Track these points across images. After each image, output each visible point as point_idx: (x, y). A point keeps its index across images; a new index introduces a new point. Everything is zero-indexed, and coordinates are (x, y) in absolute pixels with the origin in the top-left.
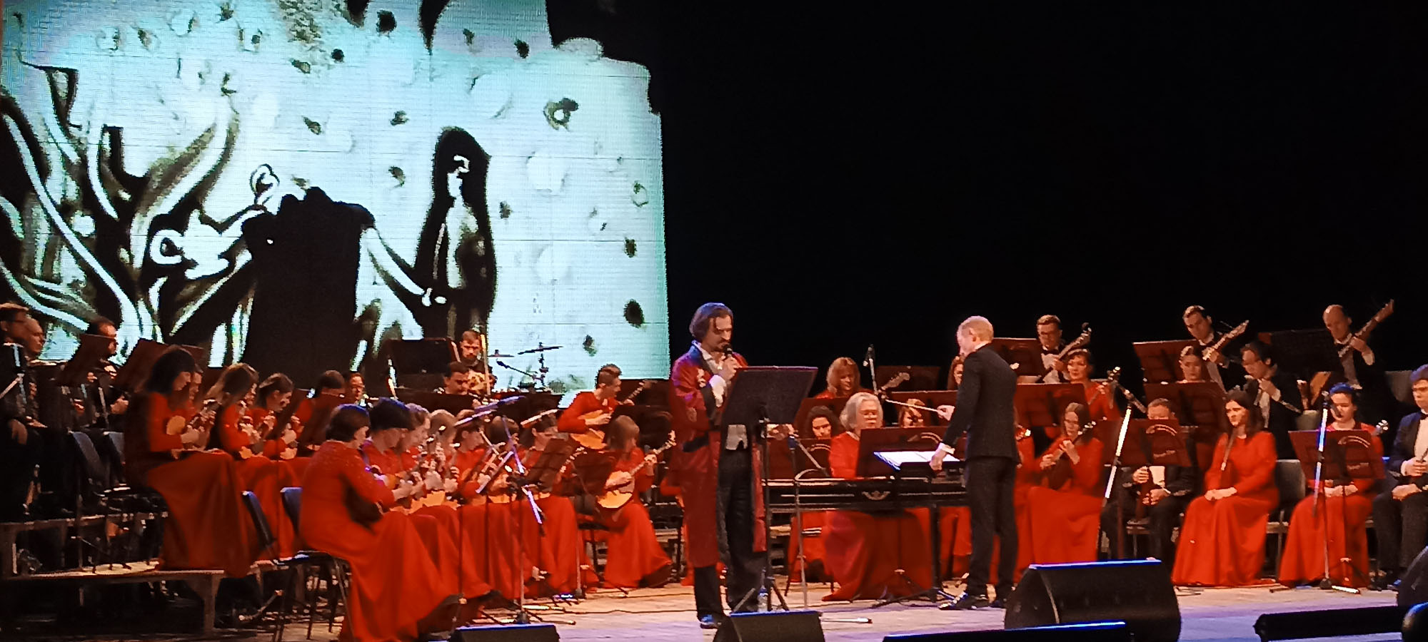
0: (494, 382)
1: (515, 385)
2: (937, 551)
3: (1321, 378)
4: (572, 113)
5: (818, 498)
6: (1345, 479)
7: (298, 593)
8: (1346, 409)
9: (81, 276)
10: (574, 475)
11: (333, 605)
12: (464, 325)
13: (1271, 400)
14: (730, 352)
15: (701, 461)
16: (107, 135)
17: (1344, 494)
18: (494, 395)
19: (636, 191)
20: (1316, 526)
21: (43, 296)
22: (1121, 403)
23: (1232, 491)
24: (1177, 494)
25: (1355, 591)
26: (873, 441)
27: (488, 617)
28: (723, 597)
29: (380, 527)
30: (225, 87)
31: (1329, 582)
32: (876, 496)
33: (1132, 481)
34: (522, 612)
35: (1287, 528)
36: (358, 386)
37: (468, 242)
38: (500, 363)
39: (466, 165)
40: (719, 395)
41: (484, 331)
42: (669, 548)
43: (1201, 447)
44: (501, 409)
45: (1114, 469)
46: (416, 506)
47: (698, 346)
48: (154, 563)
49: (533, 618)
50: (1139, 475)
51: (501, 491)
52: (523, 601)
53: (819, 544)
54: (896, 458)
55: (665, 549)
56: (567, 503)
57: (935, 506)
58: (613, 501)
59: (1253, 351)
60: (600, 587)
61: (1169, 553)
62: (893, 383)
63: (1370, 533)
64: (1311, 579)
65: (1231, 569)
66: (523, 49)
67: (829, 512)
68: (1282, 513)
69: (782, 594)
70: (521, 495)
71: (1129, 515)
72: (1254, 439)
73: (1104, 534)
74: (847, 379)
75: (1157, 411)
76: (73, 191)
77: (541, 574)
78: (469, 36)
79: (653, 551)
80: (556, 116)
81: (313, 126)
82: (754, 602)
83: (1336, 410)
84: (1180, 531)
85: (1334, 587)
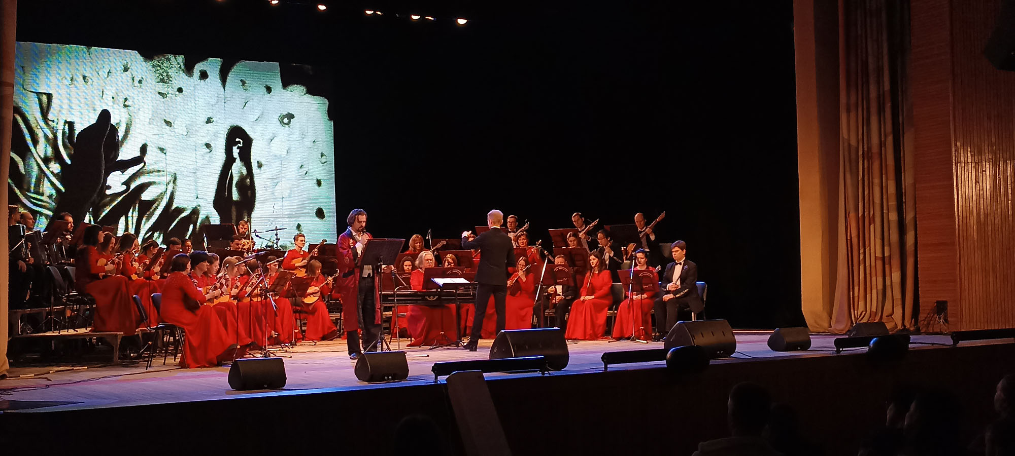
0: (254, 244)
1: (264, 246)
2: (459, 324)
3: (632, 246)
4: (292, 120)
5: (406, 299)
6: (642, 292)
7: (160, 344)
8: (643, 260)
9: (54, 192)
10: (292, 288)
11: (176, 349)
12: (240, 218)
13: (610, 256)
14: (365, 232)
15: (351, 282)
16: (67, 124)
17: (641, 298)
18: (254, 251)
19: (322, 156)
20: (629, 313)
21: (35, 201)
22: (543, 257)
23: (593, 297)
24: (567, 298)
25: (646, 342)
26: (430, 273)
27: (250, 354)
28: (361, 345)
29: (199, 312)
30: (126, 103)
31: (635, 338)
32: (432, 298)
33: (548, 292)
34: (267, 352)
35: (616, 313)
36: (188, 246)
37: (242, 179)
38: (257, 236)
39: (241, 143)
40: (359, 252)
41: (249, 221)
42: (336, 322)
43: (578, 277)
44: (257, 257)
45: (540, 286)
46: (216, 302)
47: (350, 229)
48: (89, 329)
49: (272, 355)
50: (551, 289)
51: (257, 295)
52: (267, 347)
53: (405, 319)
54: (440, 281)
55: (334, 323)
56: (288, 302)
57: (458, 303)
58: (309, 300)
59: (603, 234)
60: (303, 340)
61: (563, 325)
62: (439, 246)
63: (653, 316)
64: (627, 336)
65: (591, 332)
66: (269, 90)
67: (410, 306)
68: (614, 307)
69: (388, 343)
70: (266, 297)
71: (546, 308)
72: (602, 273)
73: (535, 316)
74: (418, 244)
75: (559, 260)
76: (50, 151)
77: (275, 334)
78: (243, 83)
79: (328, 324)
80: (284, 121)
81: (168, 123)
82: (375, 347)
83: (638, 261)
84: (569, 315)
85: (637, 340)
